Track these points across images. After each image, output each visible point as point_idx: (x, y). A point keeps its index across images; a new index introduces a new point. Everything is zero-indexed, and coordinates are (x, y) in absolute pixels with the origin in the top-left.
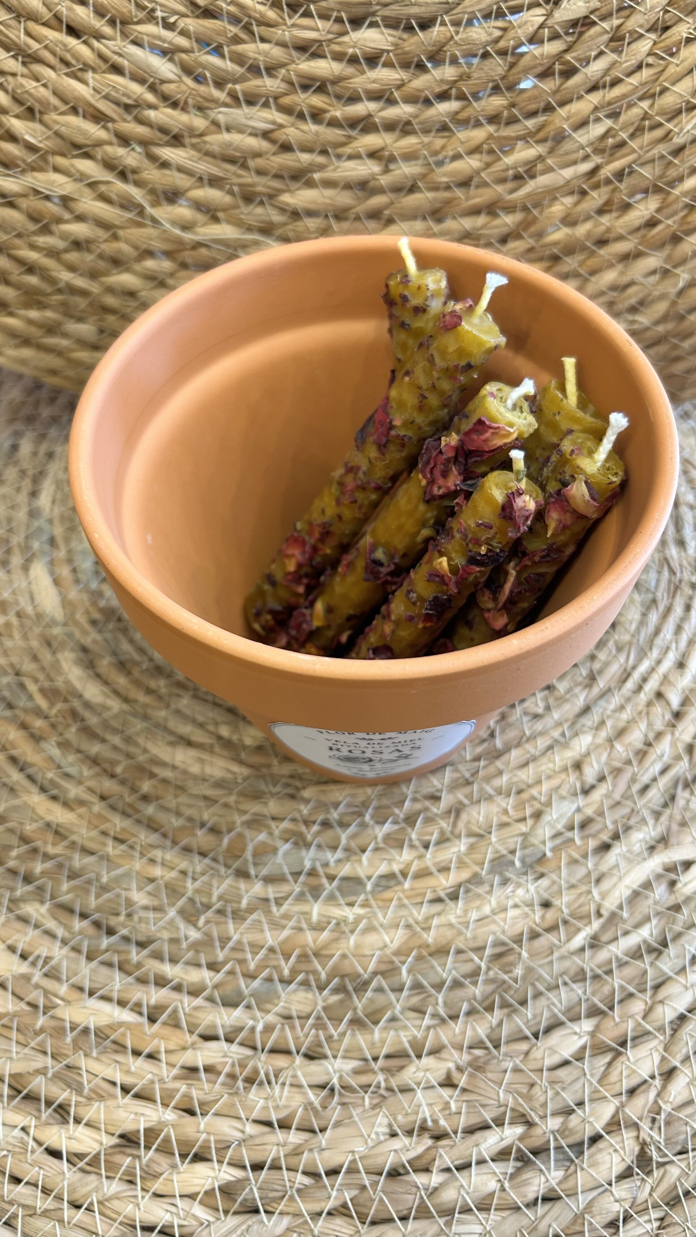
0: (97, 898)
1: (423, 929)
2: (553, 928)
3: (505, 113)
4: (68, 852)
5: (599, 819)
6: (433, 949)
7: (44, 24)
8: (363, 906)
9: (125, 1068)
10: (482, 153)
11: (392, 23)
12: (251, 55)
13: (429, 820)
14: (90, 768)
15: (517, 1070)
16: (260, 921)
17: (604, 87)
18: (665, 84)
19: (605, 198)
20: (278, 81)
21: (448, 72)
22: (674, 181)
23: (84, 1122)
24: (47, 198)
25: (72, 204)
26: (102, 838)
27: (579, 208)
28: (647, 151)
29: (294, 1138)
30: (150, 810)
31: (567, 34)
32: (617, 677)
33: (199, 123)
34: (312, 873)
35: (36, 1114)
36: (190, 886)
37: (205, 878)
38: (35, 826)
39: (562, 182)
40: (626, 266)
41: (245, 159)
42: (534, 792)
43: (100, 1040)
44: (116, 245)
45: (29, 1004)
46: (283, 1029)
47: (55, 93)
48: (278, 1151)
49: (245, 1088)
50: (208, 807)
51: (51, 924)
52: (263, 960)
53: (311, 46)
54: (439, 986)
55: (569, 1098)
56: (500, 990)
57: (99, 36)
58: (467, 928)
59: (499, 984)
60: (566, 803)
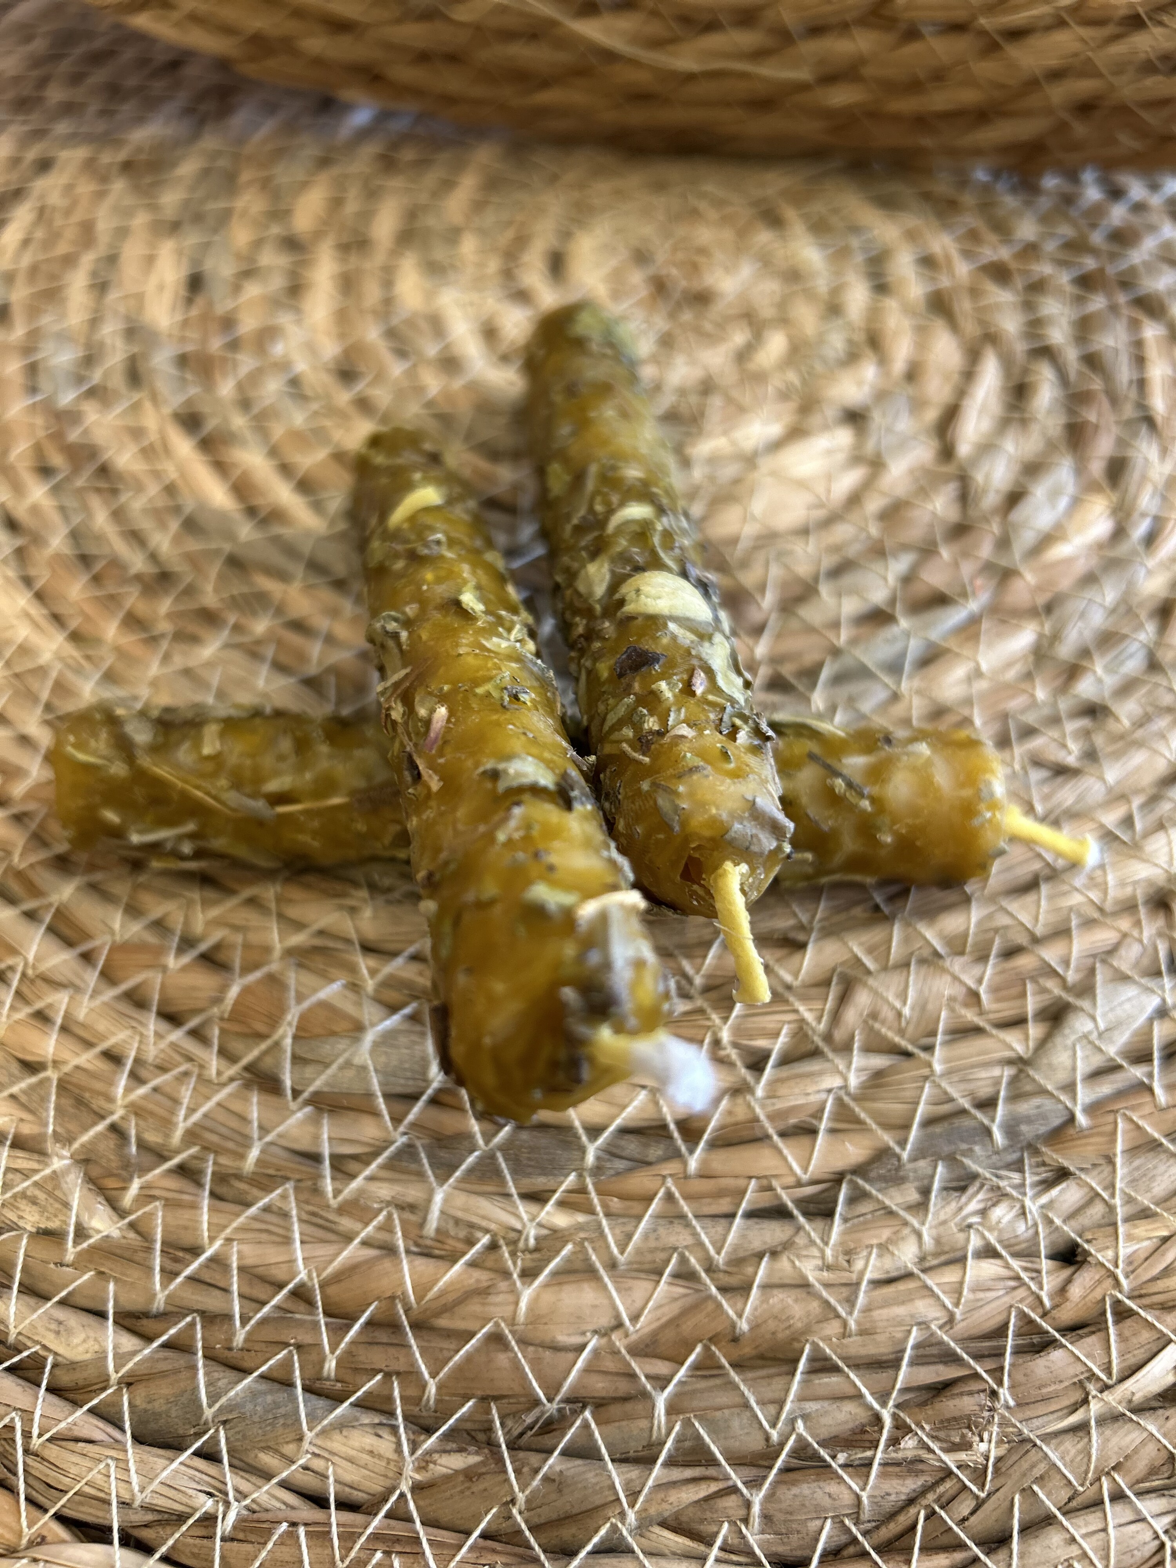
1: (722, 1289)
2: (1086, 1327)
6: (747, 1350)
8: (566, 1205)
36: (122, 1096)
37: (162, 1080)
42: (1051, 954)
52: (270, 1322)
54: (755, 1466)
56: (930, 1498)
58: (850, 1302)
59: (928, 1479)
60: (1130, 992)
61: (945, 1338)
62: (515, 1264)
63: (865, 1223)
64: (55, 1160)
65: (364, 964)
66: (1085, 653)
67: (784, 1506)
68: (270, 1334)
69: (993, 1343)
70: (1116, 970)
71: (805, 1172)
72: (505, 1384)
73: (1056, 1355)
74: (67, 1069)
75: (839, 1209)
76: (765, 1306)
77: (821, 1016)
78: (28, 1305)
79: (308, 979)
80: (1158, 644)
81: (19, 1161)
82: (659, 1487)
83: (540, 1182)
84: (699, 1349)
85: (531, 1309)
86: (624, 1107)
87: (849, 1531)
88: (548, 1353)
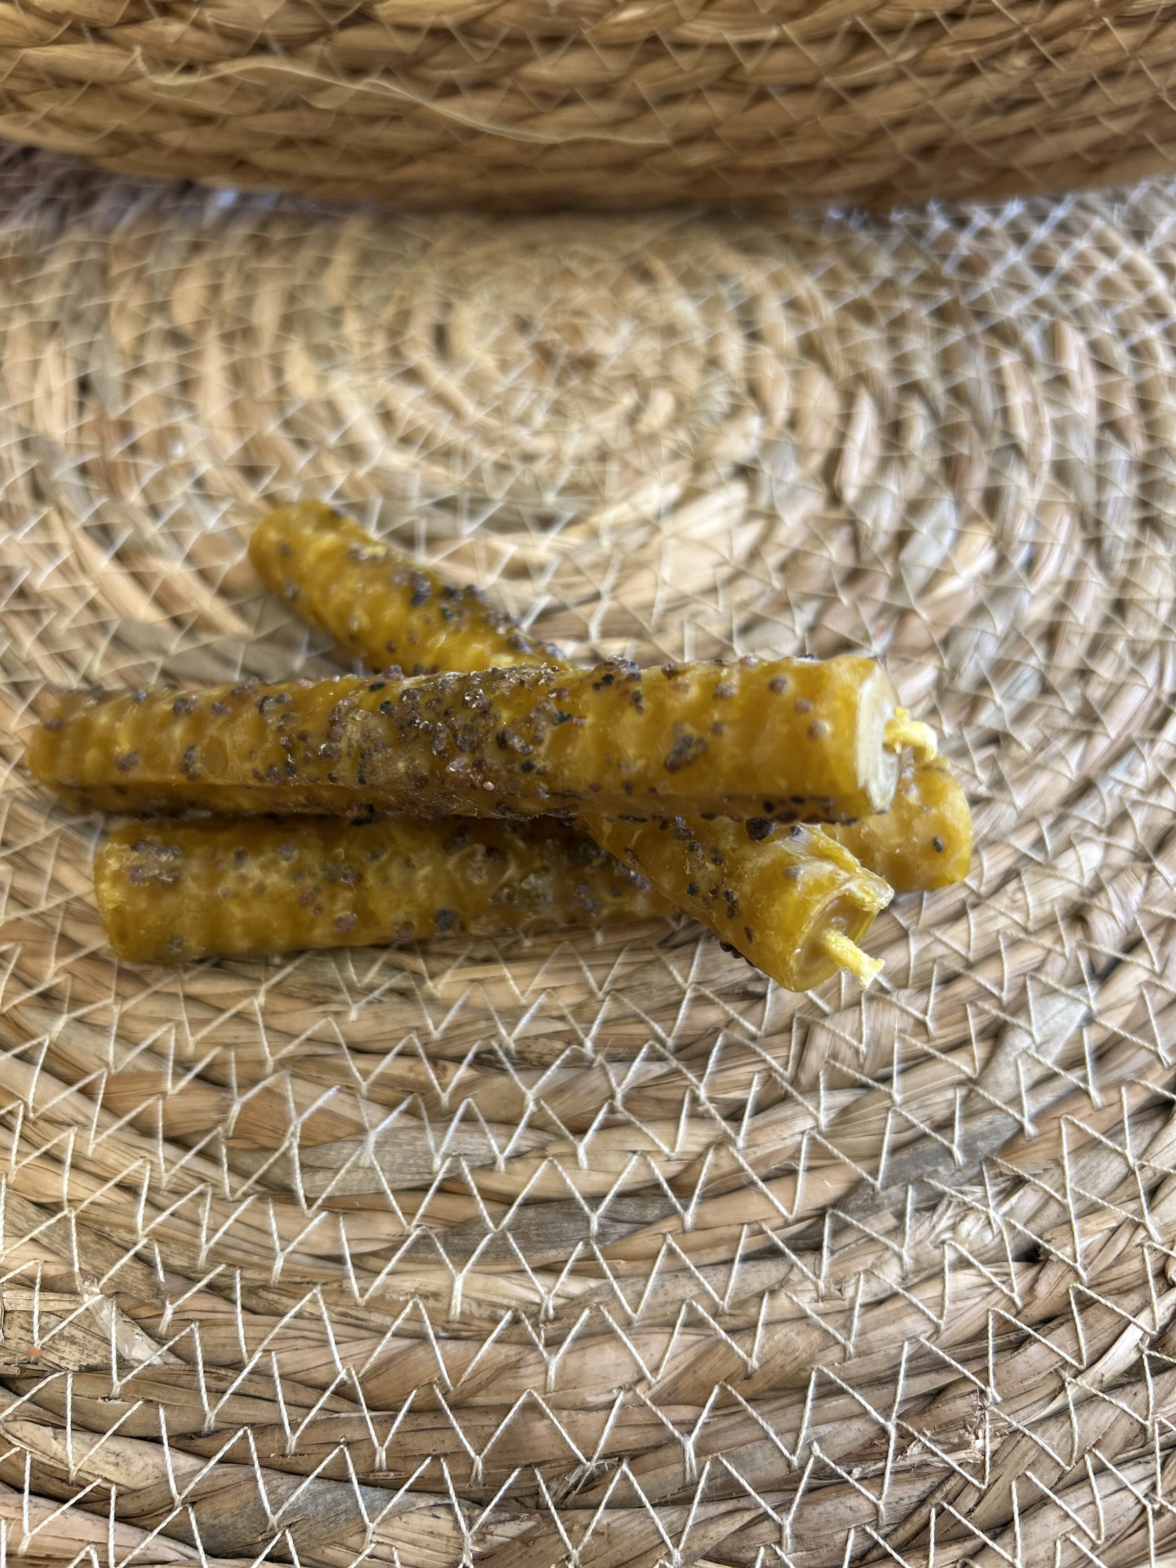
2: (1056, 1320)
5: (1140, 1039)
8: (578, 1273)
13: (738, 1052)
16: (316, 1319)
30: (56, 1029)
32: (1142, 717)
34: (452, 1188)
36: (143, 1225)
37: (180, 1205)
59: (936, 1480)
60: (1059, 1004)
61: (934, 1348)
62: (539, 1335)
63: (851, 1252)
64: (86, 1297)
65: (355, 1066)
66: (983, 684)
67: (811, 1524)
68: (319, 1435)
69: (976, 1346)
70: (1045, 986)
71: (791, 1212)
72: (545, 1448)
73: (1032, 1351)
74: (83, 1206)
75: (826, 1243)
76: (771, 1343)
77: (787, 1063)
78: (83, 1442)
79: (306, 1088)
80: (1048, 667)
81: (51, 1304)
82: (697, 1525)
83: (552, 1255)
84: (716, 1390)
85: (560, 1375)
86: (620, 1174)
87: (871, 1537)
88: (581, 1417)
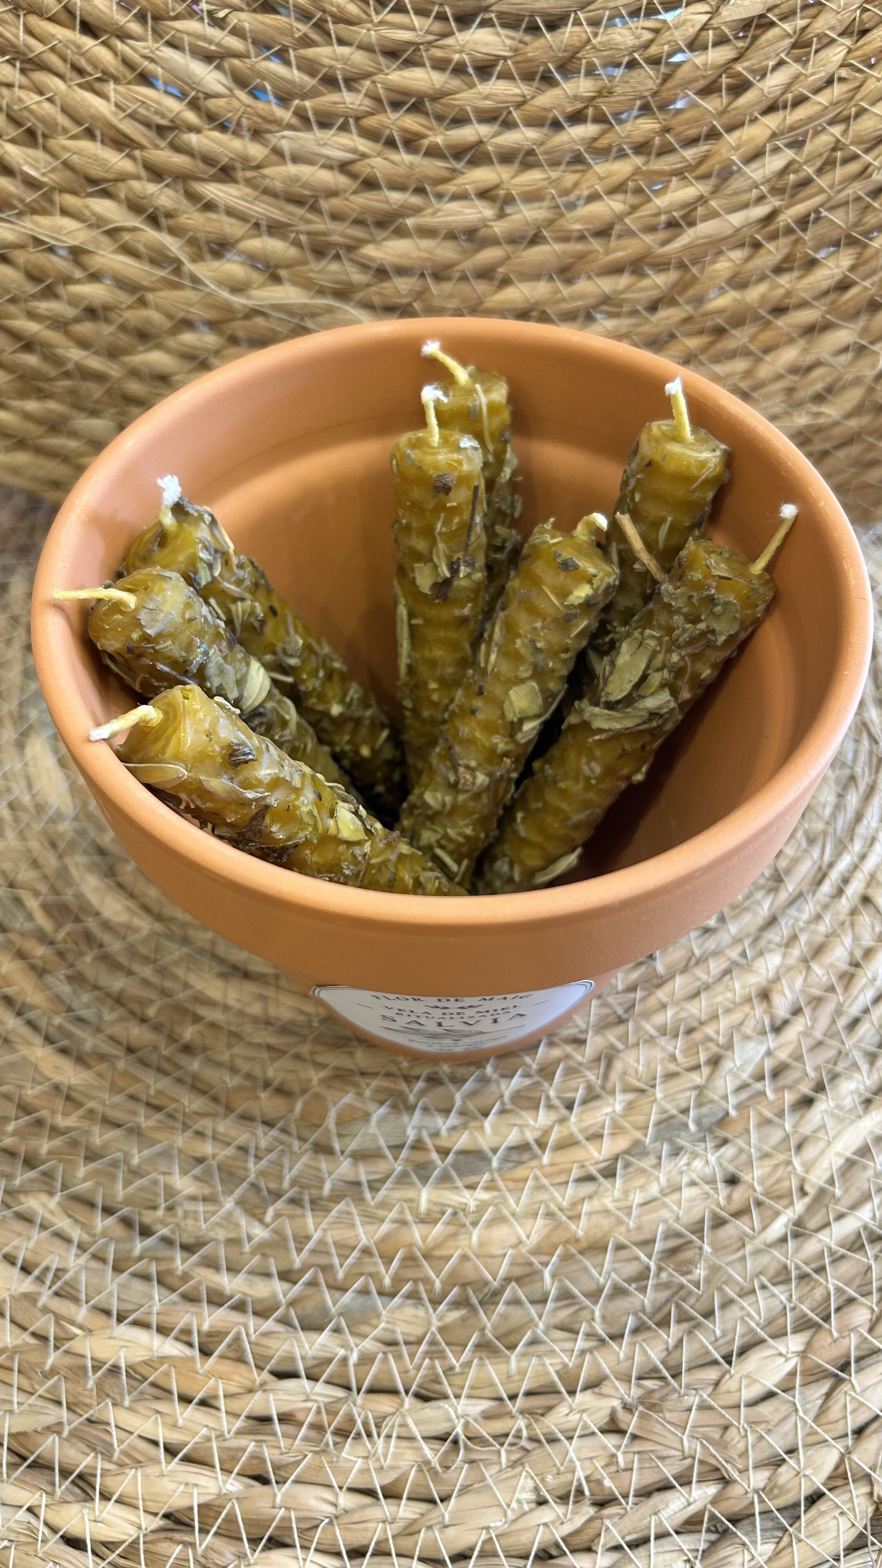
0: (125, 1187)
1: (569, 1218)
2: (742, 1212)
3: (657, 140)
4: (85, 1125)
5: (796, 1064)
6: (584, 1245)
7: (50, 19)
8: (487, 1189)
9: (169, 1420)
10: (626, 192)
11: (511, 22)
12: (326, 61)
13: (571, 1072)
14: (112, 1009)
15: (704, 1407)
16: (349, 1213)
17: (785, 107)
18: (863, 104)
19: (784, 251)
20: (361, 96)
21: (584, 86)
22: (871, 231)
23: (115, 1498)
24: (51, 250)
25: (85, 259)
26: (131, 1105)
27: (751, 265)
28: (839, 192)
29: (406, 1511)
30: (195, 1065)
31: (737, 38)
32: (809, 878)
33: (256, 151)
34: (418, 1146)
35: (48, 1488)
36: (253, 1167)
37: (272, 1156)
38: (38, 1089)
39: (729, 232)
40: (809, 342)
41: (316, 198)
42: (710, 1030)
43: (135, 1383)
44: (143, 313)
45: (34, 1335)
46: (385, 1360)
47: (64, 111)
48: (385, 1531)
49: (335, 1444)
50: (273, 1060)
51: (63, 1223)
52: (353, 1265)
53: (405, 51)
54: (594, 1295)
55: (776, 1444)
56: (676, 1298)
57: (124, 35)
58: (629, 1214)
59: (674, 1289)
60: (751, 1045)
61: (676, 1226)
62: (467, 1220)
63: (632, 1177)
65: (362, 1082)
68: (355, 1271)
69: (699, 1226)
70: (744, 1034)
71: (600, 1156)
72: (472, 1276)
73: (729, 1227)
74: (220, 1158)
75: (619, 1172)
76: (589, 1223)
77: (598, 1077)
78: (232, 1277)
79: (335, 1093)
82: (552, 1311)
83: (472, 1179)
84: (561, 1247)
85: (478, 1240)
86: (507, 1137)
88: (490, 1259)
